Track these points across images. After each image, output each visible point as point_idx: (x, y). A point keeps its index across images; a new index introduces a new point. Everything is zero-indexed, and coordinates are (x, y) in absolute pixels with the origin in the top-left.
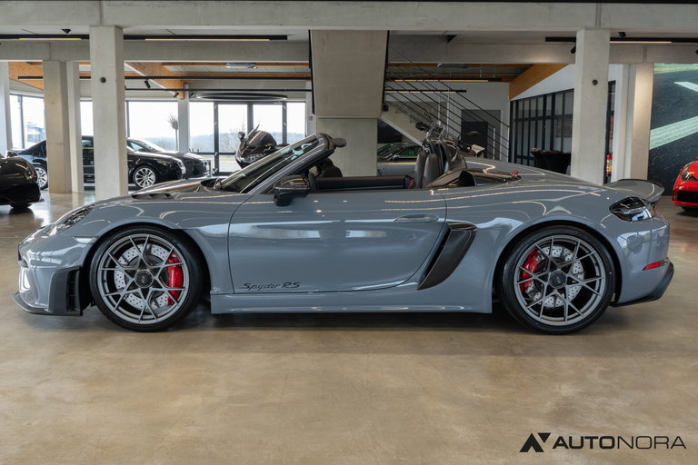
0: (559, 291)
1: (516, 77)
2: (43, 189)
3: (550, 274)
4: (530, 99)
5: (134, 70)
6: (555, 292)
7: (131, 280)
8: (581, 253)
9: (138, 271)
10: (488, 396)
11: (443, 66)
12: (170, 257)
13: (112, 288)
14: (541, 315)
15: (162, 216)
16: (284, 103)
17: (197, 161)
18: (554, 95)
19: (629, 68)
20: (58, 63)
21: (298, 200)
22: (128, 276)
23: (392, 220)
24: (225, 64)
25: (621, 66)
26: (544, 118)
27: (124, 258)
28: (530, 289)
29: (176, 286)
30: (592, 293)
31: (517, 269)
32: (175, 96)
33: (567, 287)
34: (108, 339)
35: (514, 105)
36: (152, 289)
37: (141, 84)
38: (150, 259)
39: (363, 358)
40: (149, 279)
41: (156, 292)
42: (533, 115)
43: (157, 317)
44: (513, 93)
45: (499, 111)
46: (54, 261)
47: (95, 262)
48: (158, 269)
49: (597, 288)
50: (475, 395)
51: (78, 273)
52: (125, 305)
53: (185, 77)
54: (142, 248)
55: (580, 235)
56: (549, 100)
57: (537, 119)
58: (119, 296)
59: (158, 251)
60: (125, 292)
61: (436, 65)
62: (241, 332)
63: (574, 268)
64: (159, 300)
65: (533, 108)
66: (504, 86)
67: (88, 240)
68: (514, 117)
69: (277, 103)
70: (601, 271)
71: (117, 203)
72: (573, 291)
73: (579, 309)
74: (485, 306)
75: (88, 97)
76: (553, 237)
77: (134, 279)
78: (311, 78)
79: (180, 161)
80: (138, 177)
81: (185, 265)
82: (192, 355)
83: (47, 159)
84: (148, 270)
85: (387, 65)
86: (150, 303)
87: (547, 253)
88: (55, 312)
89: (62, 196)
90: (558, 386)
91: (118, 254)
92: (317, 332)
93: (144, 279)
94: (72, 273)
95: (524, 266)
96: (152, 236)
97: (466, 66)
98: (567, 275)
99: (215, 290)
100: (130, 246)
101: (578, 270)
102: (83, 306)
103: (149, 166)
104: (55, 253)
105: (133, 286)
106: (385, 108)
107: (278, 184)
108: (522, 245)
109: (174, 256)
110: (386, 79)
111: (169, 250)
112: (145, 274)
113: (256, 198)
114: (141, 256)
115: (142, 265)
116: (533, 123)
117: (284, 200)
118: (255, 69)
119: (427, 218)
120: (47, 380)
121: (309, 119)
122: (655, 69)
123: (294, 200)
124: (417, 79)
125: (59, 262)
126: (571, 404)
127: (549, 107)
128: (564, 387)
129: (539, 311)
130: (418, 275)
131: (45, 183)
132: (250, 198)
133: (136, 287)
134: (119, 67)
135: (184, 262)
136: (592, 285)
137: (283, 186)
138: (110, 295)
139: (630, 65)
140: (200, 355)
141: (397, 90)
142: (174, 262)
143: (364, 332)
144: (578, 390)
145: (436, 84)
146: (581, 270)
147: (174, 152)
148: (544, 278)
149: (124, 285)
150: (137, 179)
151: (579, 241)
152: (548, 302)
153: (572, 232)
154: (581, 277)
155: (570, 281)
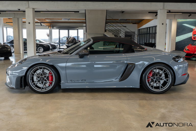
0: (158, 82)
1: (139, 23)
2: (13, 53)
3: (156, 77)
4: (143, 29)
5: (37, 20)
6: (157, 82)
7: (38, 79)
8: (165, 71)
9: (40, 76)
10: (141, 113)
11: (120, 20)
12: (50, 73)
13: (33, 81)
14: (153, 89)
15: (47, 61)
16: (78, 30)
17: (54, 45)
18: (150, 28)
19: (170, 20)
20: (17, 18)
21: (86, 57)
22: (37, 78)
23: (112, 62)
24: (62, 19)
25: (168, 20)
26: (147, 34)
27: (36, 73)
28: (150, 81)
29: (51, 81)
30: (167, 82)
31: (147, 76)
32: (48, 28)
33: (160, 81)
34: (32, 96)
35: (139, 30)
36: (44, 82)
37: (39, 24)
38: (44, 73)
39: (104, 101)
40: (43, 78)
41: (45, 82)
42: (144, 33)
43: (46, 90)
44: (139, 27)
45: (135, 32)
46: (16, 74)
47: (28, 74)
48: (46, 76)
49: (169, 81)
50: (137, 112)
51: (23, 77)
52: (37, 86)
53: (51, 23)
54: (41, 70)
55: (164, 66)
56: (148, 29)
57: (145, 34)
58: (35, 84)
59: (46, 71)
60: (37, 82)
61: (118, 19)
62: (69, 94)
63: (162, 76)
64: (46, 85)
65: (144, 31)
66: (136, 25)
67: (26, 68)
68: (139, 33)
69: (76, 29)
70: (170, 76)
71: (34, 57)
72: (162, 82)
73: (164, 87)
74: (138, 86)
75: (25, 28)
76: (157, 67)
77: (39, 79)
78: (85, 23)
79: (50, 45)
80: (39, 49)
81: (54, 75)
82: (56, 101)
83: (14, 45)
84: (43, 76)
85: (106, 19)
86: (44, 86)
87: (155, 71)
88: (17, 88)
89: (18, 55)
90: (160, 109)
91: (35, 72)
92: (91, 94)
93: (42, 79)
94: (22, 77)
95: (148, 75)
96: (44, 67)
97: (126, 20)
98: (161, 77)
99: (62, 82)
100: (38, 69)
101: (163, 76)
102: (25, 87)
103: (41, 47)
104: (17, 71)
105: (39, 81)
106: (105, 31)
107: (80, 52)
108: (148, 69)
109: (50, 72)
110: (106, 23)
111: (49, 71)
112: (42, 77)
113: (74, 56)
114: (41, 72)
115: (42, 75)
116: (144, 35)
117: (82, 56)
118: (70, 20)
119: (122, 62)
120: (14, 109)
121: (84, 34)
122: (178, 21)
123: (85, 56)
124: (114, 23)
125: (18, 74)
126: (165, 115)
127: (148, 31)
128: (162, 110)
129: (153, 88)
130: (119, 78)
131: (13, 51)
132: (72, 56)
133: (40, 81)
134: (34, 20)
135: (53, 74)
136: (168, 80)
137: (81, 53)
138: (32, 83)
139: (171, 19)
140: (58, 101)
141: (109, 26)
142: (51, 74)
143: (104, 94)
144: (166, 111)
145: (119, 24)
146: (164, 76)
147: (48, 43)
148: (154, 78)
149: (36, 80)
150: (38, 50)
151: (164, 68)
152: (155, 85)
153: (162, 65)
154: (164, 78)
155: (161, 79)
